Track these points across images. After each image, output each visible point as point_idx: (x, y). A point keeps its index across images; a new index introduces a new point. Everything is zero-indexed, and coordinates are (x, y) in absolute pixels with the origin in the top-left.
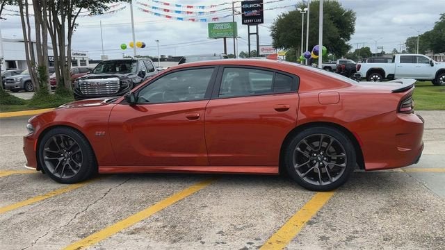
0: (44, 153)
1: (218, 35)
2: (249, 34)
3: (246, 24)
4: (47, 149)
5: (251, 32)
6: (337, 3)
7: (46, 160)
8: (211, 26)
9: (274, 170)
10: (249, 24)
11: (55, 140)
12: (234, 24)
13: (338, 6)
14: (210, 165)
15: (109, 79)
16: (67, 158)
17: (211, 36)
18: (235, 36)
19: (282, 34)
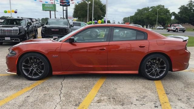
0: (22, 66)
1: (47, 9)
2: (63, 10)
3: (62, 5)
4: (24, 64)
5: (64, 10)
6: (100, 1)
7: (23, 69)
8: (43, 5)
9: (137, 72)
10: (63, 6)
11: (29, 59)
12: (55, 5)
13: (100, 2)
14: (108, 70)
15: (13, 28)
16: (35, 68)
17: (43, 10)
18: (55, 11)
19: (79, 12)
